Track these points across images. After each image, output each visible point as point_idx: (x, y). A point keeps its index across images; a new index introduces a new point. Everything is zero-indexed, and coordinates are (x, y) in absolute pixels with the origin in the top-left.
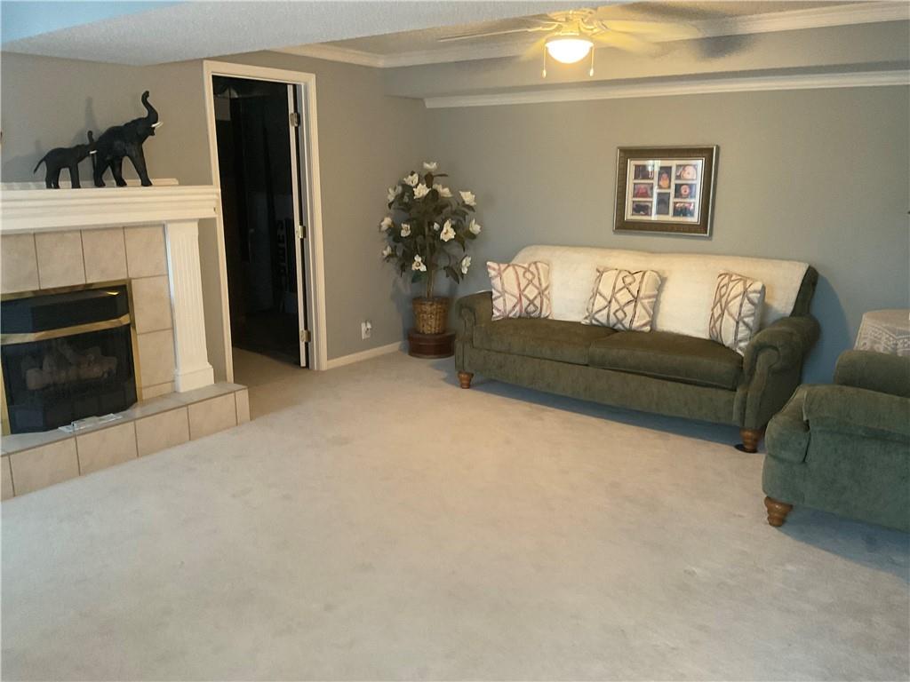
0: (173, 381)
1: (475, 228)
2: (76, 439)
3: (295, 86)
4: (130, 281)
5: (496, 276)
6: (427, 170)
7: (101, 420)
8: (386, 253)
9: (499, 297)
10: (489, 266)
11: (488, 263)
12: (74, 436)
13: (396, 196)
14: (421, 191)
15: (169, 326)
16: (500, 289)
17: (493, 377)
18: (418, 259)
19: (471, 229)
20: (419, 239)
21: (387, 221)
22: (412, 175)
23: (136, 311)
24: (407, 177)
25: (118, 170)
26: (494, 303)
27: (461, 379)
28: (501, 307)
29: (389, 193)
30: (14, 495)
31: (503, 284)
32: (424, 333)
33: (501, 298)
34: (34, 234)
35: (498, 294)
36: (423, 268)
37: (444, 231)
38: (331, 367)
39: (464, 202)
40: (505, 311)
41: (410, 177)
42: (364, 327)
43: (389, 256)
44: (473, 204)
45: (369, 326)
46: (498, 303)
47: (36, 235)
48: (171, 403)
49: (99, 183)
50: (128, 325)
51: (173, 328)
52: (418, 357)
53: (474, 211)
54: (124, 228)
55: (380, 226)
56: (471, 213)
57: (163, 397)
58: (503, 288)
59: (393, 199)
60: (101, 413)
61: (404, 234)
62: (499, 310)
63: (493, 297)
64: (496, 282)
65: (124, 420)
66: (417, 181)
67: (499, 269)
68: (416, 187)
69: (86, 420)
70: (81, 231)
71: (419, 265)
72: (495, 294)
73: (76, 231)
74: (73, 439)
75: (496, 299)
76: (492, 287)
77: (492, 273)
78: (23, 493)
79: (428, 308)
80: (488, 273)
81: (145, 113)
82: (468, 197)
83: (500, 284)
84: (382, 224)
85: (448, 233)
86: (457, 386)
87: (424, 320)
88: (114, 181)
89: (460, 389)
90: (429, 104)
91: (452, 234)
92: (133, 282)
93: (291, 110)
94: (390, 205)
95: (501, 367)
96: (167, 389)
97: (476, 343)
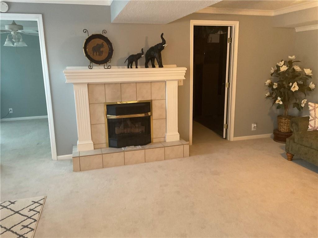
0: (165, 137)
1: (312, 86)
2: (124, 153)
3: (231, 27)
4: (152, 100)
5: (312, 110)
6: (290, 59)
7: (135, 147)
8: (267, 95)
9: (312, 120)
10: (310, 105)
11: (309, 103)
12: (124, 151)
13: (275, 71)
14: (284, 68)
15: (165, 117)
16: (313, 116)
17: (302, 158)
18: (279, 99)
19: (310, 86)
20: (282, 90)
21: (268, 81)
22: (281, 61)
23: (153, 111)
24: (279, 63)
25: (153, 62)
26: (310, 122)
27: (288, 156)
28: (313, 125)
29: (272, 69)
30: (103, 167)
31: (315, 114)
32: (280, 131)
33: (314, 121)
34: (121, 83)
35: (312, 119)
36: (281, 103)
37: (293, 87)
38: (235, 140)
39: (306, 74)
40: (315, 127)
41: (280, 62)
42: (253, 125)
43: (268, 97)
44: (311, 75)
45: (255, 125)
46: (312, 123)
47: (121, 84)
48: (160, 145)
49: (147, 67)
50: (150, 116)
51: (166, 118)
52: (277, 142)
53: (311, 78)
54: (152, 82)
55: (265, 84)
56: (310, 79)
57: (160, 142)
58: (315, 116)
59: (273, 72)
60: (136, 145)
61: (275, 87)
62: (311, 126)
63: (310, 119)
64: (312, 113)
65: (142, 149)
66: (283, 64)
67: (315, 106)
68: (282, 67)
69: (131, 147)
70: (136, 83)
71: (279, 101)
72: (311, 118)
73: (135, 83)
74: (123, 153)
75: (311, 121)
76: (310, 114)
77: (311, 108)
78: (106, 167)
79: (283, 120)
80: (309, 108)
81: (161, 41)
82: (308, 71)
83: (314, 114)
84: (266, 82)
85: (295, 87)
86: (286, 159)
87: (281, 126)
88: (152, 66)
89: (286, 161)
90: (298, 30)
91: (297, 88)
92: (153, 101)
93: (229, 37)
94: (272, 74)
95: (306, 154)
96: (162, 140)
97: (296, 140)
